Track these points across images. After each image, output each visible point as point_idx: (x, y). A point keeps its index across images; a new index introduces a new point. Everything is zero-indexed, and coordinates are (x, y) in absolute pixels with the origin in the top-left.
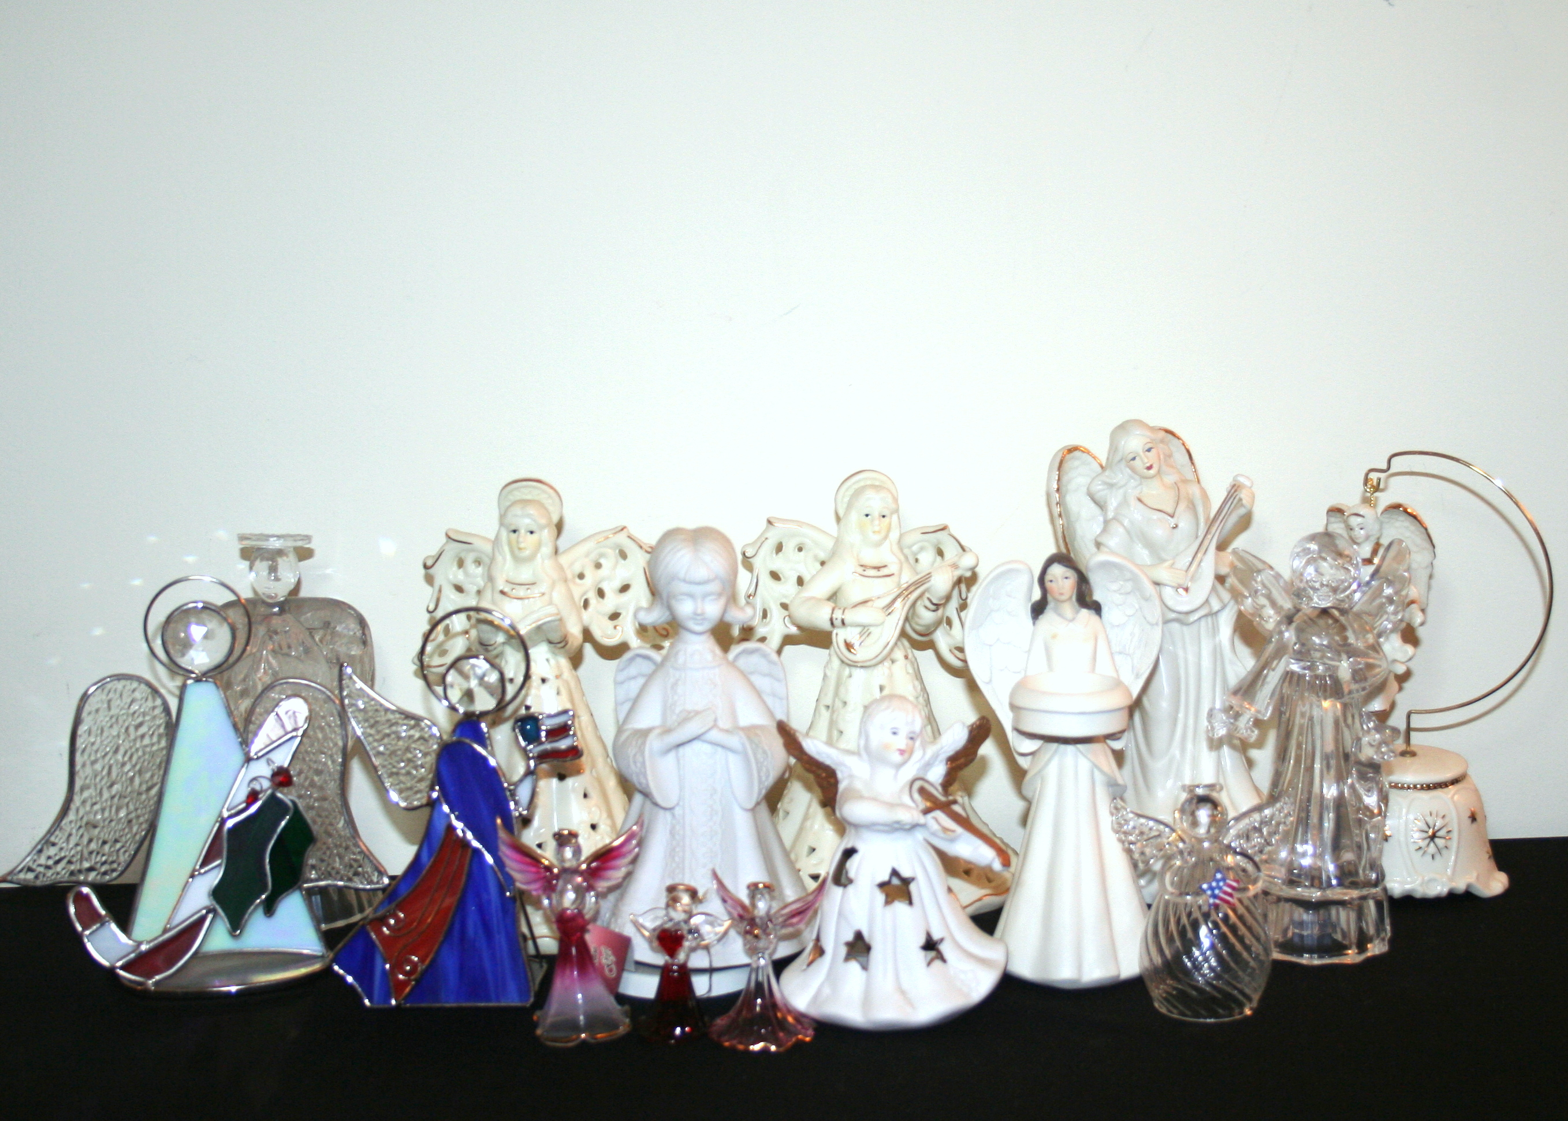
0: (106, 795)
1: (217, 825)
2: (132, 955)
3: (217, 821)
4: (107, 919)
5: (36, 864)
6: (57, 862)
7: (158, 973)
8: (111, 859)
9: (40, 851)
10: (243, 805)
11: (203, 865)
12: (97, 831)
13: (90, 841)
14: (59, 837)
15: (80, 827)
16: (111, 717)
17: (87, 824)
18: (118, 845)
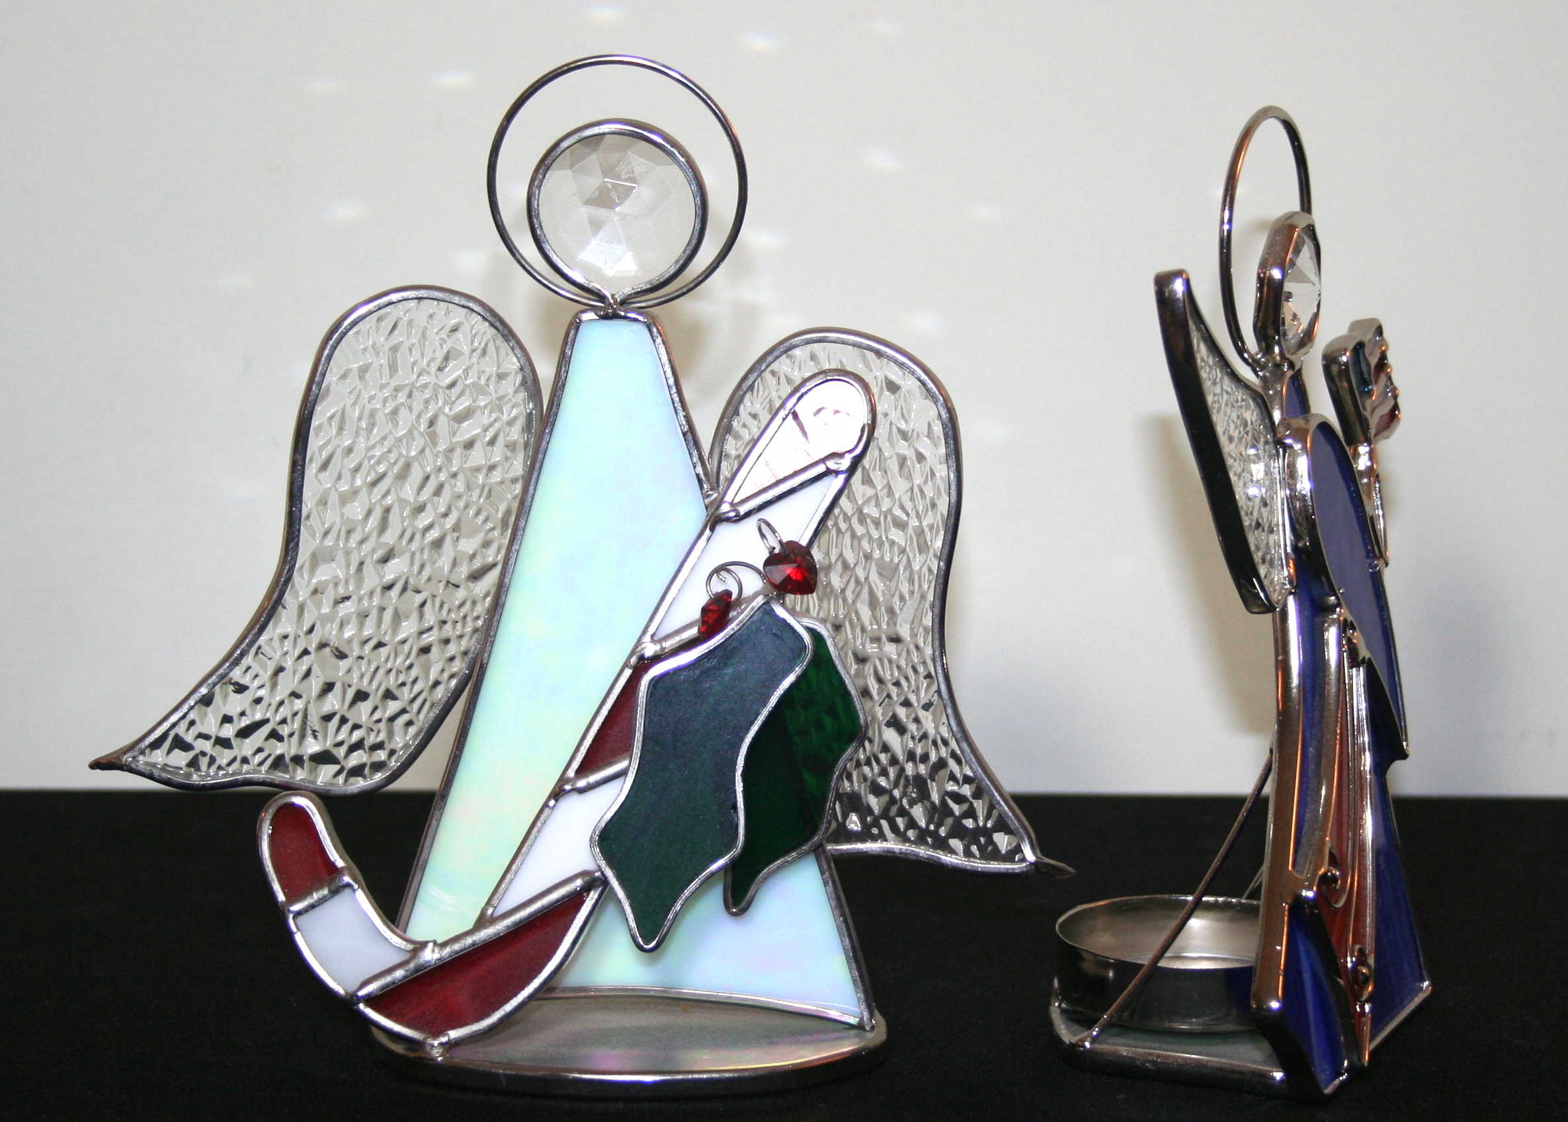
0: (372, 580)
1: (628, 673)
2: (399, 974)
3: (626, 665)
4: (347, 879)
5: (194, 731)
6: (244, 733)
7: (454, 1027)
8: (372, 740)
9: (207, 701)
10: (694, 631)
11: (582, 771)
12: (344, 664)
13: (328, 687)
14: (247, 672)
15: (306, 652)
16: (397, 389)
17: (322, 646)
18: (393, 707)
